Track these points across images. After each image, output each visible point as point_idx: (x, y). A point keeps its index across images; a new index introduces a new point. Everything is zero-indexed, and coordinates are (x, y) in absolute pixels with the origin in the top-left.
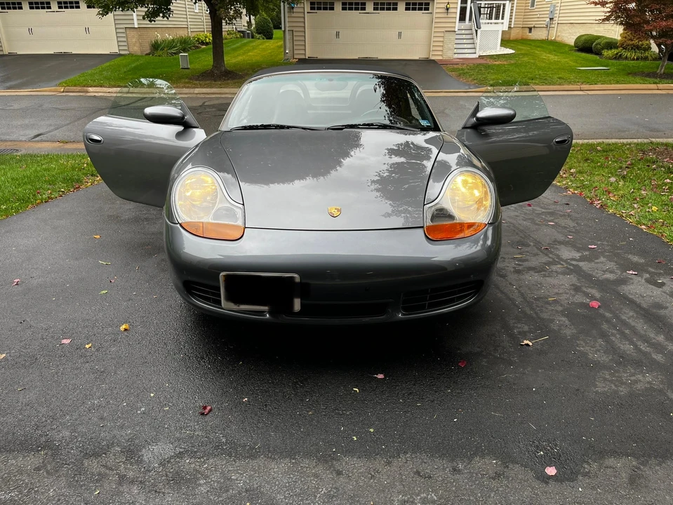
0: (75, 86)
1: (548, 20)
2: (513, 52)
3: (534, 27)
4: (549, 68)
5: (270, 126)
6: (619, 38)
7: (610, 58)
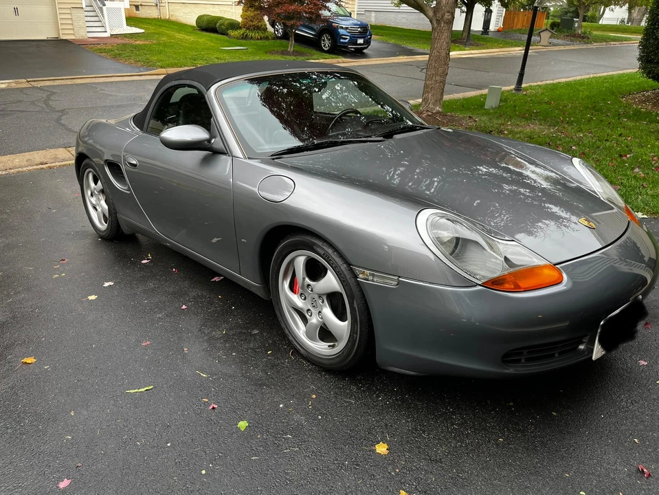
3: (141, 5)
6: (240, 20)
7: (238, 38)
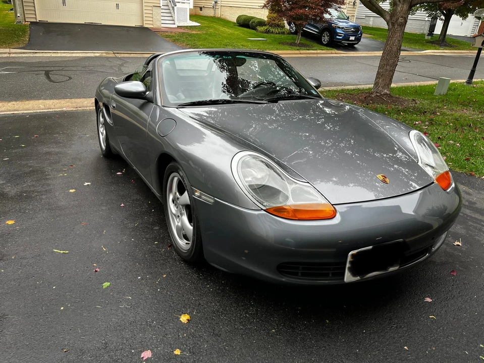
1: (214, 3)
2: (199, 24)
3: (204, 7)
4: (231, 38)
5: (218, 101)
6: (266, 19)
7: (262, 32)
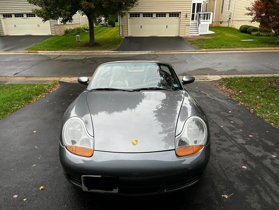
0: (33, 50)
1: (228, 19)
2: (214, 33)
3: (223, 22)
4: (229, 40)
5: (108, 89)
